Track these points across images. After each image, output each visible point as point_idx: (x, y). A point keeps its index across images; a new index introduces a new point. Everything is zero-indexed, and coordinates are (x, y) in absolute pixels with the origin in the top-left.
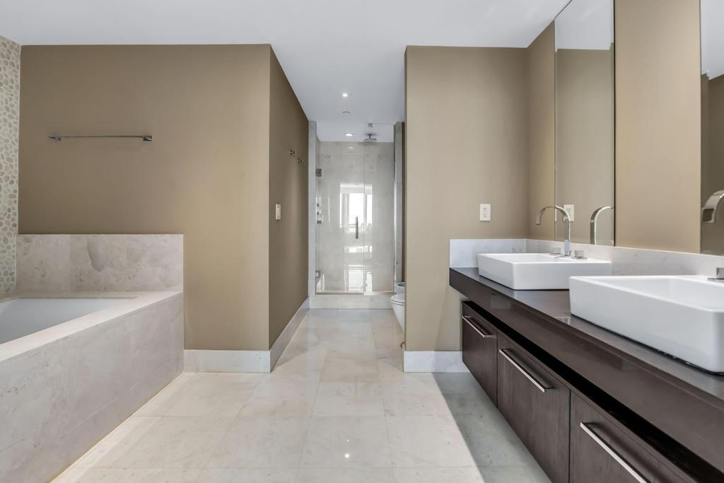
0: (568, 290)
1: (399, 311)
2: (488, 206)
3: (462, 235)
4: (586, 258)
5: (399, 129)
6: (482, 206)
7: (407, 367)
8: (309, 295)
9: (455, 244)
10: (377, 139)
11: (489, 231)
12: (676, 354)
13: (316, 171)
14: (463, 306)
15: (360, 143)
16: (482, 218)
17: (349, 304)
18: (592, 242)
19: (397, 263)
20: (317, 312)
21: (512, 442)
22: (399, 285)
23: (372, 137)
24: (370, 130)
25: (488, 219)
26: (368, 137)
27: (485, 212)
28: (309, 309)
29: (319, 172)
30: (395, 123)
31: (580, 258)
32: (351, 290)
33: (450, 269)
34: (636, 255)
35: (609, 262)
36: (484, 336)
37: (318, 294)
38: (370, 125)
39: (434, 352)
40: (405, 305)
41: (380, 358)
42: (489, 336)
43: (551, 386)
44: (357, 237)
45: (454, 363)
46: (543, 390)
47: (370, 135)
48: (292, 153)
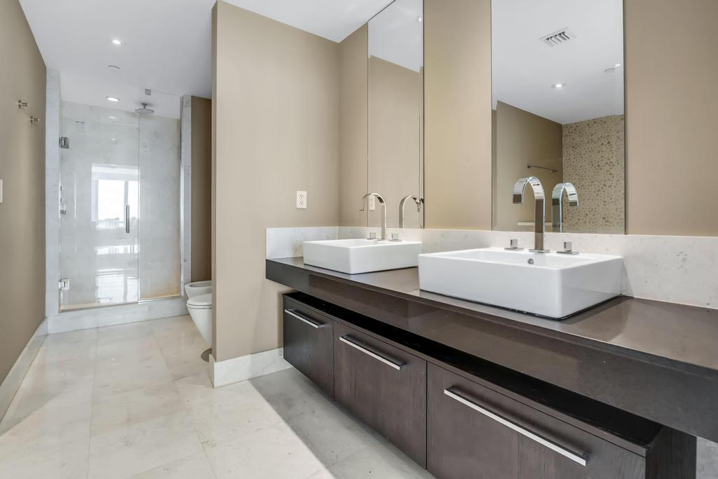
0: (417, 267)
1: (200, 316)
2: (305, 193)
3: (279, 224)
4: (401, 241)
5: (187, 103)
6: (299, 193)
7: (218, 381)
8: (47, 315)
9: (271, 233)
10: (155, 111)
11: (305, 219)
12: (526, 309)
13: (60, 141)
14: (284, 299)
15: (127, 113)
16: (299, 206)
17: (117, 318)
18: (401, 226)
19: (185, 261)
20: (61, 337)
21: (349, 428)
22: (191, 286)
23: (147, 107)
24: (147, 99)
25: (305, 206)
26: (142, 107)
27: (302, 199)
28: (47, 335)
29: (64, 143)
30: (182, 95)
31: (396, 240)
32: (103, 302)
33: (267, 260)
34: (443, 235)
35: (420, 242)
36: (317, 327)
37: (63, 311)
38: (148, 92)
39: (250, 356)
40: (213, 307)
41: (177, 379)
42: (322, 326)
43: (403, 362)
44: (128, 230)
45: (274, 362)
46: (398, 368)
47: (145, 105)
48: (22, 105)
